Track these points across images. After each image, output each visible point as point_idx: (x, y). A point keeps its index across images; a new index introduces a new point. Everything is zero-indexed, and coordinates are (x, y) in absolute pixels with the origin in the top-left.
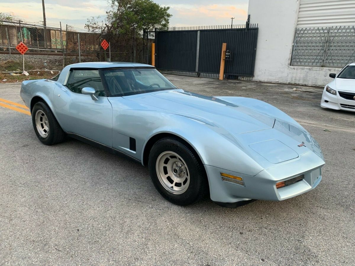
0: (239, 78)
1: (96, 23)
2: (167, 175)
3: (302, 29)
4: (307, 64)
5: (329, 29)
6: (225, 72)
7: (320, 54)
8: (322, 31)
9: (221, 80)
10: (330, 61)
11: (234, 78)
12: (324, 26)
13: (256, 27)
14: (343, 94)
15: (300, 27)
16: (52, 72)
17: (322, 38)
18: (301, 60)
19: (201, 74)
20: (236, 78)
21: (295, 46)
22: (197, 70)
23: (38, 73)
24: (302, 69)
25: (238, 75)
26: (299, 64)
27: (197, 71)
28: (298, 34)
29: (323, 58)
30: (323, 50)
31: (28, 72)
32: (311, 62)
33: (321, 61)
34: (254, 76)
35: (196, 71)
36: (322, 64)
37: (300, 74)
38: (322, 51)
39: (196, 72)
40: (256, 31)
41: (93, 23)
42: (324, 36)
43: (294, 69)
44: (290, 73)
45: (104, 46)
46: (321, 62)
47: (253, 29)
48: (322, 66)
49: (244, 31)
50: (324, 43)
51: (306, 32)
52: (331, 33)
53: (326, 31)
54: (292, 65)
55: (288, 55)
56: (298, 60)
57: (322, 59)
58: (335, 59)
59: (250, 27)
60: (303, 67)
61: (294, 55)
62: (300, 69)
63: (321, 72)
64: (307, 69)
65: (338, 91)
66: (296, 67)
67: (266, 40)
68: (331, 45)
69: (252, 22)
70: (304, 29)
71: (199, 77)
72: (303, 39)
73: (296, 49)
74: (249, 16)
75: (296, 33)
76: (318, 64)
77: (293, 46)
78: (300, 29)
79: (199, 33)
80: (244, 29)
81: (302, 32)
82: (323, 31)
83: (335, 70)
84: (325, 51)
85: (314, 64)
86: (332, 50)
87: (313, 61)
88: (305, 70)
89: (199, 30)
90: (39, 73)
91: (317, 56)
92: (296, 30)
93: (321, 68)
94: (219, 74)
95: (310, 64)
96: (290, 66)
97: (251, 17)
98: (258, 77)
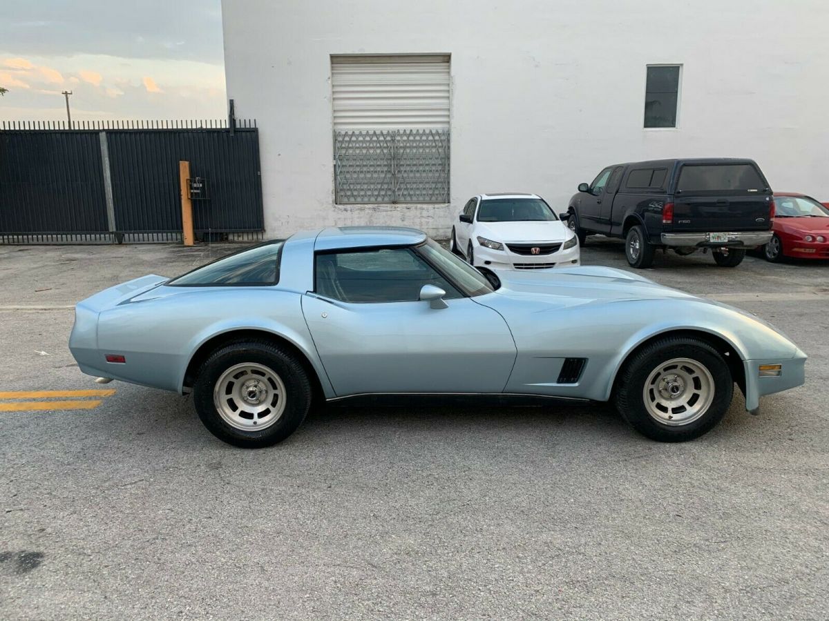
0: (231, 237)
2: (656, 402)
3: (346, 132)
4: (366, 199)
5: (393, 135)
6: (195, 227)
7: (386, 181)
8: (382, 138)
9: (190, 245)
10: (405, 193)
11: (219, 239)
12: (385, 128)
13: (253, 126)
14: (515, 248)
15: (343, 129)
17: (385, 151)
18: (355, 193)
19: (126, 235)
20: (222, 238)
21: (339, 166)
22: (112, 226)
24: (361, 209)
25: (228, 230)
26: (352, 200)
27: (114, 230)
28: (339, 142)
29: (392, 186)
30: (390, 172)
32: (373, 195)
33: (389, 193)
34: (265, 231)
35: (111, 231)
36: (392, 199)
37: (358, 220)
38: (389, 175)
39: (112, 233)
40: (254, 134)
42: (388, 147)
43: (346, 210)
44: (339, 219)
46: (390, 195)
47: (247, 131)
48: (394, 202)
49: (225, 134)
50: (388, 159)
51: (354, 139)
52: (398, 141)
53: (389, 138)
54: (340, 204)
55: (330, 186)
56: (349, 193)
57: (390, 189)
58: (412, 189)
59: (238, 126)
60: (362, 206)
61: (340, 184)
62: (357, 210)
63: (394, 213)
64: (369, 208)
65: (506, 244)
66: (348, 207)
67: (279, 155)
68: (402, 163)
69: (239, 115)
70: (350, 133)
71: (120, 243)
72: (351, 151)
73: (341, 172)
74: (232, 103)
75: (336, 140)
76: (386, 199)
77: (335, 166)
78: (343, 133)
80: (227, 131)
81: (347, 139)
82: (385, 138)
83: (416, 208)
84: (394, 175)
85: (380, 199)
86: (405, 171)
87: (376, 193)
88: (367, 211)
89: (104, 130)
91: (382, 184)
92: (336, 136)
93: (393, 205)
94: (183, 232)
95: (373, 199)
96: (336, 206)
97: (236, 104)
98: (276, 232)
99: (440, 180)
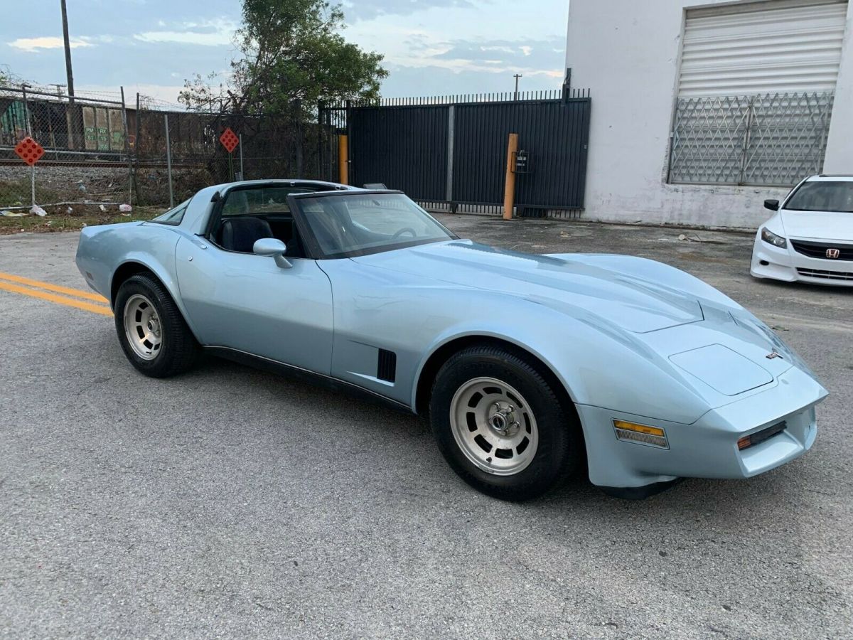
0: (549, 214)
1: (206, 88)
2: (476, 433)
3: (691, 100)
4: (704, 179)
5: (752, 102)
6: (516, 201)
7: (733, 157)
8: (735, 106)
9: (508, 218)
10: (757, 173)
11: (537, 213)
12: (741, 93)
13: (586, 96)
14: (801, 246)
15: (686, 96)
16: (102, 207)
17: (737, 121)
18: (692, 171)
19: (460, 205)
20: (541, 214)
21: (677, 139)
22: (449, 197)
23: (67, 209)
24: (694, 191)
25: (546, 207)
26: (687, 179)
27: (451, 200)
28: (681, 111)
29: (740, 165)
30: (740, 146)
31: (43, 208)
32: (713, 175)
33: (736, 172)
34: (584, 209)
35: (448, 200)
36: (739, 179)
37: (690, 203)
38: (739, 151)
39: (449, 202)
40: (586, 105)
41: (198, 88)
42: (741, 117)
43: (676, 190)
44: (667, 200)
45: (227, 144)
46: (736, 175)
47: (575, 102)
48: (740, 185)
49: (557, 105)
50: (741, 131)
51: (699, 107)
52: (757, 109)
53: (744, 105)
54: (672, 183)
55: (661, 161)
56: (684, 171)
57: (737, 168)
58: (767, 169)
59: (571, 96)
60: (697, 186)
61: (675, 160)
62: (689, 191)
63: (737, 197)
64: (705, 190)
65: (790, 240)
66: (680, 187)
67: (611, 127)
68: (757, 136)
69: (575, 85)
70: (696, 100)
71: (454, 213)
72: (693, 122)
73: (678, 146)
74: (569, 72)
75: (677, 109)
76: (731, 180)
77: (672, 139)
78: (687, 100)
79: (452, 109)
80: (559, 101)
81: (691, 107)
82: (739, 105)
83: (768, 192)
84: (744, 150)
85: (722, 180)
86: (761, 146)
87: (718, 172)
88: (702, 193)
89: (453, 104)
90: (71, 209)
91: (727, 161)
92: (677, 105)
93: (738, 188)
94: (503, 205)
95: (713, 179)
96: (666, 185)
97: (573, 73)
98: (596, 212)
99: (809, 158)
